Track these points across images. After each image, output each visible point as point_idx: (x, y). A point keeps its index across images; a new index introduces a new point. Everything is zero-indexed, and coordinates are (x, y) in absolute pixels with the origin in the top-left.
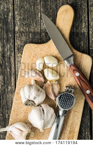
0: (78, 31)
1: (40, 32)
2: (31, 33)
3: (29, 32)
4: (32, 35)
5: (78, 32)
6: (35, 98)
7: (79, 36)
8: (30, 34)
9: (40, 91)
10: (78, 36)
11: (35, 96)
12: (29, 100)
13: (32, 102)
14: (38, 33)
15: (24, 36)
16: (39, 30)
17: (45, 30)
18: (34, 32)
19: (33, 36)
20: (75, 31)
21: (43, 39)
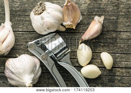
0: (116, 82)
1: (117, 30)
2: (117, 19)
3: (118, 16)
4: (113, 19)
5: (114, 82)
6: (43, 19)
7: (110, 84)
8: (116, 17)
9: (47, 30)
10: (109, 82)
11: (44, 20)
12: (43, 11)
13: (40, 12)
14: (116, 27)
15: (113, 9)
16: (120, 30)
17: (119, 38)
18: (117, 23)
19: (112, 21)
20: (116, 77)
21: (108, 34)
